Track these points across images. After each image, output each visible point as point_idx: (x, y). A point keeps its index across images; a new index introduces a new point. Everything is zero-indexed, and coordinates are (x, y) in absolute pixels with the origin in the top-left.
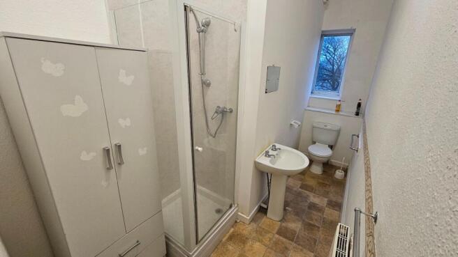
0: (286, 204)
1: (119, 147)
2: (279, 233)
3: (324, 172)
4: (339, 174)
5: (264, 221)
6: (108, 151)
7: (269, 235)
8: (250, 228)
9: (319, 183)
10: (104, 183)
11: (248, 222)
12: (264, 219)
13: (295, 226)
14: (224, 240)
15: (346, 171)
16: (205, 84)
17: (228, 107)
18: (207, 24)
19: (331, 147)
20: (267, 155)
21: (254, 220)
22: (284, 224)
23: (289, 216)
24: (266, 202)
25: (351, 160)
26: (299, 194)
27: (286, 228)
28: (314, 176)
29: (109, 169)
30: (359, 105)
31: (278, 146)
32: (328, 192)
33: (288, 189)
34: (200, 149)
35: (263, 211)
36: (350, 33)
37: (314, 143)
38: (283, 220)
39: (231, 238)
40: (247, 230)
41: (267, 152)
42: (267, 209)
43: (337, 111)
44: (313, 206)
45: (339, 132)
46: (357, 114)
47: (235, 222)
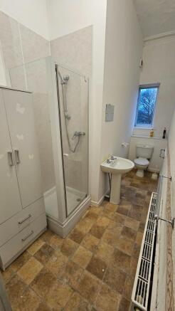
0: (121, 195)
1: (17, 152)
2: (117, 211)
3: (145, 176)
4: (154, 176)
5: (108, 205)
6: (11, 154)
7: (111, 213)
8: (99, 209)
9: (142, 182)
10: (8, 175)
11: (97, 206)
12: (108, 204)
13: (128, 207)
14: (83, 217)
15: (158, 174)
16: (68, 118)
17: (82, 132)
18: (67, 79)
19: (149, 160)
20: (108, 162)
21: (101, 205)
22: (121, 206)
23: (123, 202)
24: (109, 194)
25: (161, 167)
26: (130, 189)
27: (122, 208)
28: (139, 178)
29: (11, 166)
30: (165, 131)
31: (115, 157)
32: (147, 188)
33: (122, 186)
34: (67, 155)
35: (107, 199)
36: (157, 86)
37: (138, 158)
38: (120, 204)
39: (87, 216)
40: (97, 211)
41: (108, 160)
42: (109, 198)
43: (152, 136)
44: (138, 195)
45: (153, 149)
46: (164, 137)
47: (90, 207)
